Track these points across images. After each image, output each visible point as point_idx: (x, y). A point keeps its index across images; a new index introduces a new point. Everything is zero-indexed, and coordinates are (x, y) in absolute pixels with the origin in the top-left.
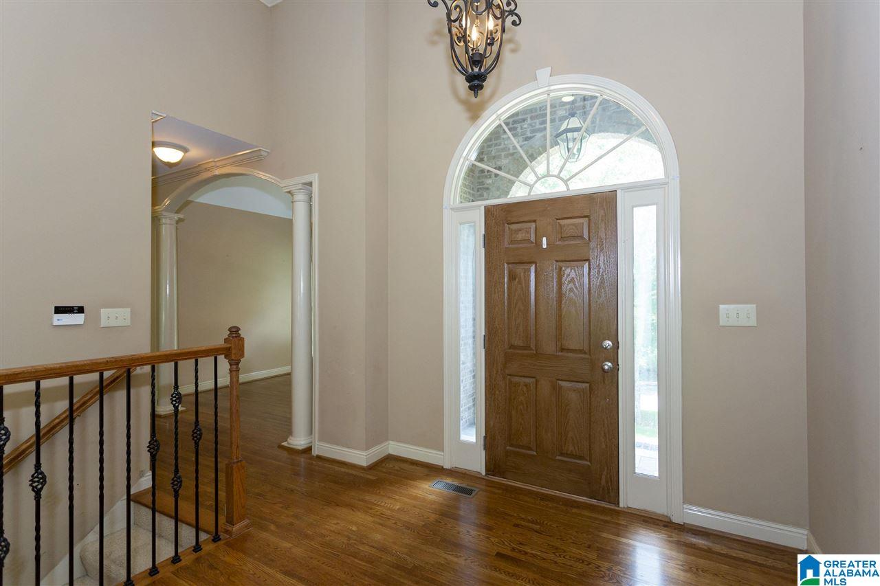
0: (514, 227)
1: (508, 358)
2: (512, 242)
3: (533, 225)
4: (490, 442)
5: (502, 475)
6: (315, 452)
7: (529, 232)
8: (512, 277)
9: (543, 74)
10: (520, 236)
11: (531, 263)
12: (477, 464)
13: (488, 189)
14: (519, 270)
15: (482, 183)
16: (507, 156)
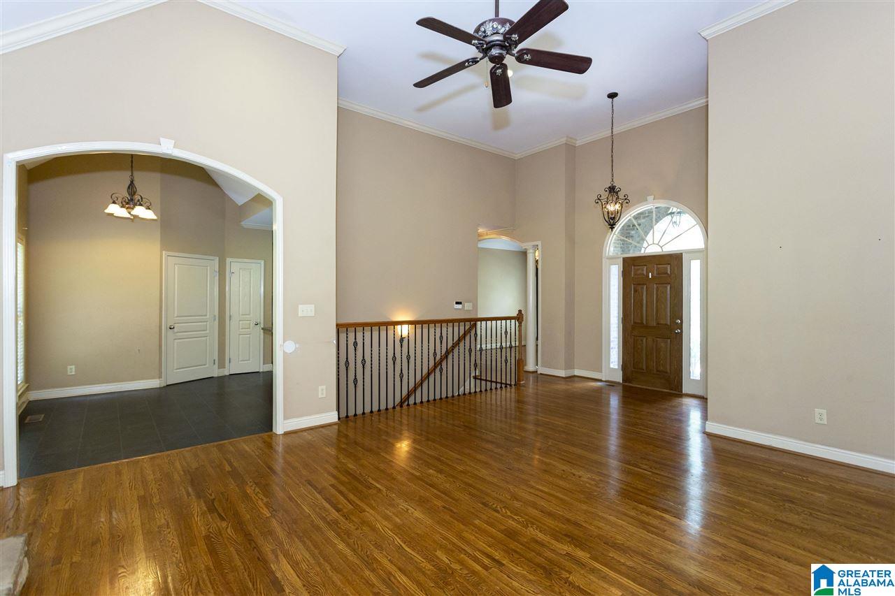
0: (636, 267)
1: (633, 328)
2: (635, 274)
3: (645, 267)
4: (624, 367)
5: (630, 382)
6: (539, 372)
7: (643, 270)
8: (635, 291)
9: (650, 198)
10: (639, 272)
11: (644, 284)
12: (618, 378)
13: (632, 236)
14: (639, 288)
15: (629, 233)
16: (644, 218)
